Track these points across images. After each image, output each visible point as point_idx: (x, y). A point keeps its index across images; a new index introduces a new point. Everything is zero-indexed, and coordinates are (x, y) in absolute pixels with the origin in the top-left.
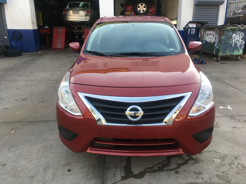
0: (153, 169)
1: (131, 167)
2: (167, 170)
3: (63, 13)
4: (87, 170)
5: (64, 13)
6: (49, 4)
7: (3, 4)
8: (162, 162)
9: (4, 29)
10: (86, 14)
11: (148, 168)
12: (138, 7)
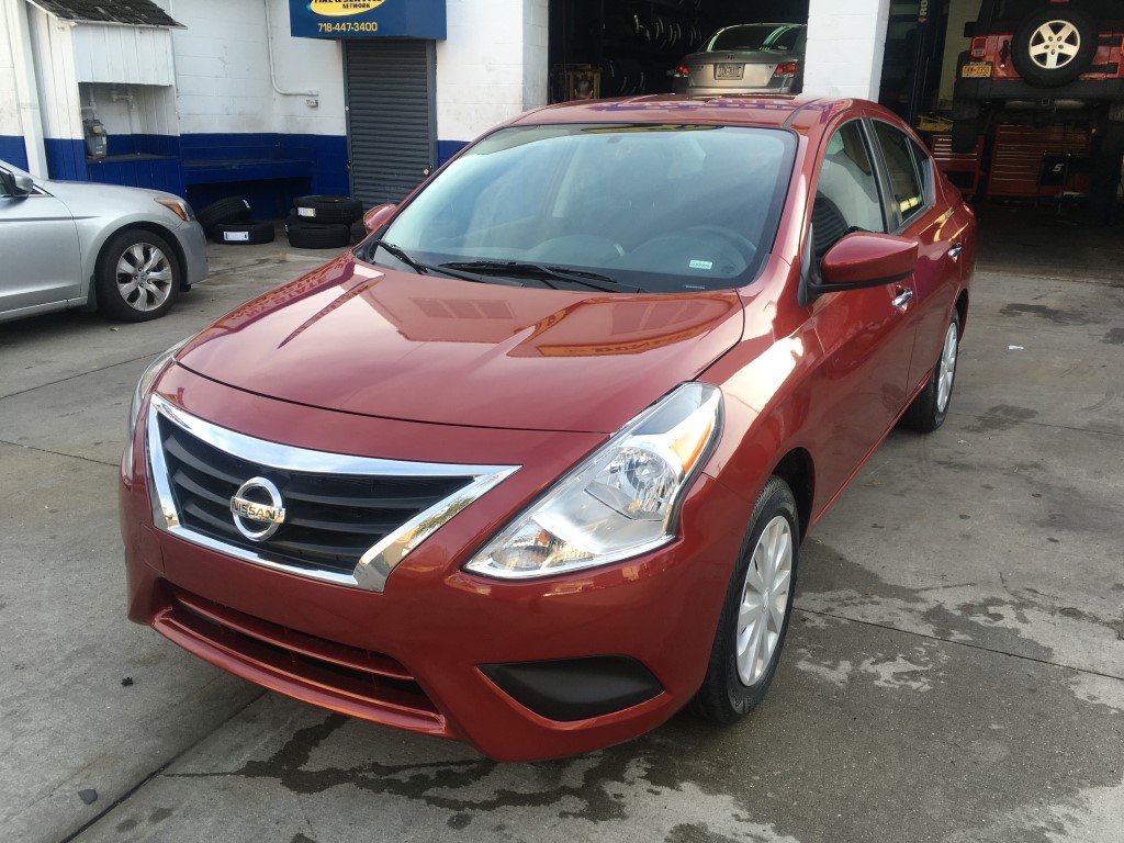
0: (391, 776)
1: (322, 742)
2: (431, 801)
3: (678, 75)
4: (176, 701)
5: (681, 72)
6: (648, 35)
7: (434, 43)
8: (453, 763)
9: (426, 138)
10: (773, 79)
11: (376, 767)
12: (1031, 42)
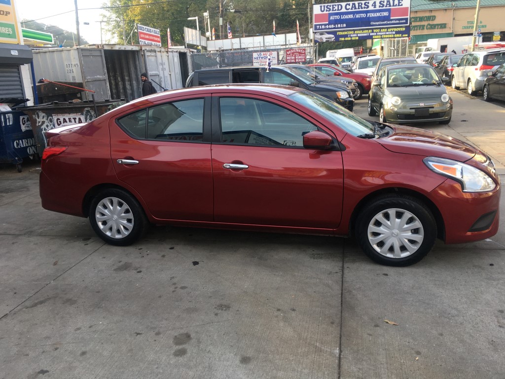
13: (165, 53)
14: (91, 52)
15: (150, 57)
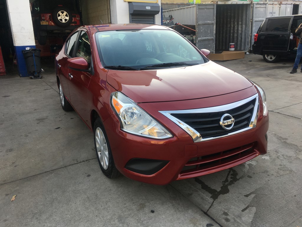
0: (229, 181)
1: (209, 186)
8: (229, 173)
12: (58, 16)
13: (278, 6)
14: (206, 6)
15: (259, 9)
